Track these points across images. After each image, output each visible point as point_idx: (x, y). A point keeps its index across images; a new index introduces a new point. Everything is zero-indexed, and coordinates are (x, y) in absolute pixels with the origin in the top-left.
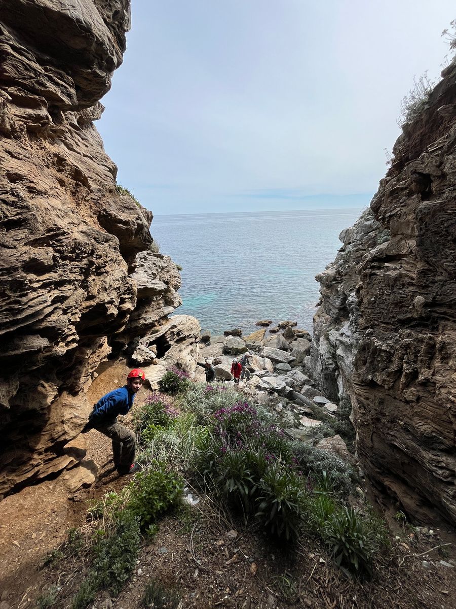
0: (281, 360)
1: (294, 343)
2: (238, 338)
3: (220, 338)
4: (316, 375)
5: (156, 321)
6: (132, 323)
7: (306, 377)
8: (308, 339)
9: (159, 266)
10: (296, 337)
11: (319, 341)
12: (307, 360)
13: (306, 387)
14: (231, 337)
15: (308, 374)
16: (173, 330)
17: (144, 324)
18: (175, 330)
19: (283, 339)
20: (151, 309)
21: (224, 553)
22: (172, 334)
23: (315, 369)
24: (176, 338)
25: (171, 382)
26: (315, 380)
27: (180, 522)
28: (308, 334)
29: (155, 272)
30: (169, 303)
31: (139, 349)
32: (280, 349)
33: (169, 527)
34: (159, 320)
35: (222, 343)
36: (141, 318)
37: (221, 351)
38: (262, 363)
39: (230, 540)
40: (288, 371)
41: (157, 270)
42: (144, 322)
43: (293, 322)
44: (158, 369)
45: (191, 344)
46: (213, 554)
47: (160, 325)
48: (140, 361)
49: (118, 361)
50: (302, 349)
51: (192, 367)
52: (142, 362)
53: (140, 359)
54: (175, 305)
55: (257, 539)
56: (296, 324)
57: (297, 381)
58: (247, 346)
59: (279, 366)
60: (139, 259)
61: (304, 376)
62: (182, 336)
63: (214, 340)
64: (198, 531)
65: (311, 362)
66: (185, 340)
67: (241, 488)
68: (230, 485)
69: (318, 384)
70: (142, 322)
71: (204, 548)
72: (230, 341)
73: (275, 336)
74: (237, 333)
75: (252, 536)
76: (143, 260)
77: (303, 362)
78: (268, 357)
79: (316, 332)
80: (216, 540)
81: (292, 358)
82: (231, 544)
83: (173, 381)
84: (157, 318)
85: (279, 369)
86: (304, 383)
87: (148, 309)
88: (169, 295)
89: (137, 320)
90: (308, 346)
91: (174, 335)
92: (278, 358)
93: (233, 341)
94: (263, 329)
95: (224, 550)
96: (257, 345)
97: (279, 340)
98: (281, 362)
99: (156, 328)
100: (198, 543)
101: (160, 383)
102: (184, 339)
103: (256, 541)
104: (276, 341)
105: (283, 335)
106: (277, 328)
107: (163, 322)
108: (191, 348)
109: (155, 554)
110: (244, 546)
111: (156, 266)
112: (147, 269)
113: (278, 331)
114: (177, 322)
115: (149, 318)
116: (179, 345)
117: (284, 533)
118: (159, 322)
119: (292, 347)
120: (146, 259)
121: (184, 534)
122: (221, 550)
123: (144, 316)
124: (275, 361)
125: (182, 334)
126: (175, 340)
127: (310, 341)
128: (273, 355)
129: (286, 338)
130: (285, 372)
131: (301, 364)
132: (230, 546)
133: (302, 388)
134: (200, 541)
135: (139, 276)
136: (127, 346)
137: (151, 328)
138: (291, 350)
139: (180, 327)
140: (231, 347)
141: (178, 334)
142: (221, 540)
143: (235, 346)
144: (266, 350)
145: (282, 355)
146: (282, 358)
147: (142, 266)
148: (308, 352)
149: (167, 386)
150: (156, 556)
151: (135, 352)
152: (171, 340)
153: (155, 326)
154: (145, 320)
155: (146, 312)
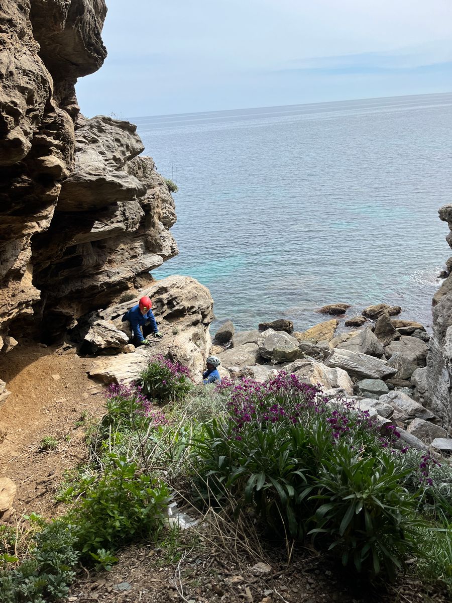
0: (368, 373)
1: (394, 344)
2: (284, 335)
3: (251, 335)
4: (437, 402)
5: (129, 279)
6: (85, 281)
7: (417, 405)
8: (422, 338)
9: (127, 146)
10: (398, 334)
11: (444, 336)
12: (421, 375)
13: (417, 422)
14: (271, 332)
15: (422, 400)
16: (161, 296)
17: (107, 284)
18: (164, 296)
19: (372, 337)
20: (119, 257)
21: (243, 594)
22: (159, 304)
23: (434, 390)
24: (167, 311)
25: (156, 382)
26: (436, 411)
27: (159, 552)
28: (423, 329)
29: (118, 155)
30: (152, 247)
31: (99, 325)
32: (367, 353)
33: (138, 559)
34: (134, 278)
35: (256, 342)
36: (101, 273)
37: (253, 357)
38: (331, 377)
39: (256, 576)
40: (380, 393)
41: (123, 153)
42: (107, 280)
43: (391, 305)
44: (133, 359)
45: (195, 324)
46: (220, 594)
47: (136, 287)
48: (100, 345)
49: (61, 350)
50: (411, 356)
51: (197, 363)
52: (103, 346)
53: (100, 341)
54: (164, 252)
55: (311, 581)
56: (397, 312)
57: (400, 411)
58: (302, 348)
59: (364, 384)
60: (88, 127)
61: (413, 402)
62: (177, 308)
63: (239, 339)
64: (193, 562)
65: (428, 377)
66: (183, 316)
67: (279, 487)
68: (256, 481)
69: (442, 418)
70: (103, 279)
71: (204, 584)
72: (269, 338)
73: (356, 332)
74: (283, 326)
75: (303, 576)
76: (95, 130)
77: (412, 379)
78: (343, 368)
79: (440, 320)
80: (227, 576)
81: (389, 370)
82: (256, 582)
83: (160, 380)
84: (131, 274)
85: (364, 390)
86: (412, 416)
87: (113, 257)
88: (152, 231)
89: (93, 275)
90: (422, 350)
91: (163, 305)
92: (362, 369)
93: (275, 339)
94: (333, 320)
95: (243, 590)
96: (321, 346)
97: (364, 340)
98: (368, 377)
99: (130, 292)
100: (191, 577)
101: (137, 383)
102: (181, 313)
103: (310, 584)
104: (358, 341)
105: (373, 330)
106: (359, 317)
107: (143, 283)
108: (193, 330)
109: (107, 591)
110: (284, 588)
111: (122, 145)
112: (103, 149)
113: (363, 322)
114: (167, 283)
115: (115, 273)
116: (172, 324)
117: (368, 563)
118: (134, 283)
119: (390, 352)
120: (101, 130)
121: (165, 566)
122: (237, 590)
123: (106, 267)
124: (355, 375)
125: (178, 303)
126: (165, 314)
127: (426, 340)
128: (352, 364)
129: (378, 335)
130: (376, 396)
131: (407, 383)
132: (255, 585)
133: (408, 424)
134: (196, 574)
135: (87, 157)
136: (76, 323)
137: (121, 291)
138: (388, 358)
139: (173, 292)
140: (271, 350)
141: (170, 303)
142: (237, 575)
143: (279, 347)
144: (340, 355)
145: (369, 365)
146: (370, 369)
147: (94, 141)
148: (421, 361)
149: (149, 388)
150: (109, 593)
151: (91, 331)
152: (157, 315)
153: (127, 288)
154: (108, 276)
155: (110, 262)
